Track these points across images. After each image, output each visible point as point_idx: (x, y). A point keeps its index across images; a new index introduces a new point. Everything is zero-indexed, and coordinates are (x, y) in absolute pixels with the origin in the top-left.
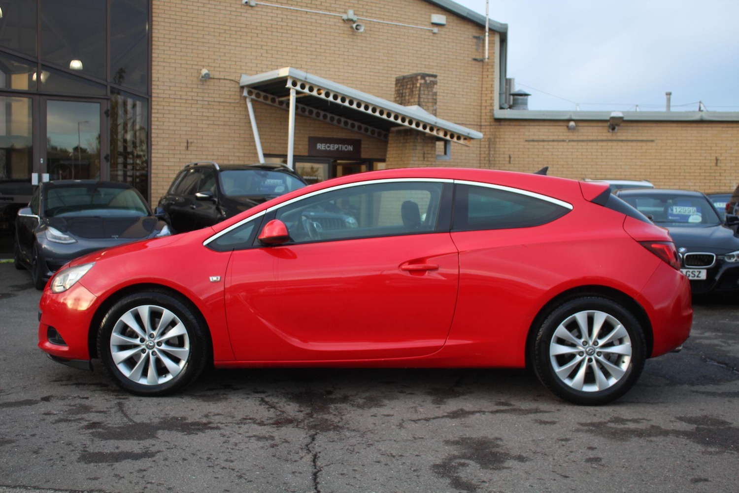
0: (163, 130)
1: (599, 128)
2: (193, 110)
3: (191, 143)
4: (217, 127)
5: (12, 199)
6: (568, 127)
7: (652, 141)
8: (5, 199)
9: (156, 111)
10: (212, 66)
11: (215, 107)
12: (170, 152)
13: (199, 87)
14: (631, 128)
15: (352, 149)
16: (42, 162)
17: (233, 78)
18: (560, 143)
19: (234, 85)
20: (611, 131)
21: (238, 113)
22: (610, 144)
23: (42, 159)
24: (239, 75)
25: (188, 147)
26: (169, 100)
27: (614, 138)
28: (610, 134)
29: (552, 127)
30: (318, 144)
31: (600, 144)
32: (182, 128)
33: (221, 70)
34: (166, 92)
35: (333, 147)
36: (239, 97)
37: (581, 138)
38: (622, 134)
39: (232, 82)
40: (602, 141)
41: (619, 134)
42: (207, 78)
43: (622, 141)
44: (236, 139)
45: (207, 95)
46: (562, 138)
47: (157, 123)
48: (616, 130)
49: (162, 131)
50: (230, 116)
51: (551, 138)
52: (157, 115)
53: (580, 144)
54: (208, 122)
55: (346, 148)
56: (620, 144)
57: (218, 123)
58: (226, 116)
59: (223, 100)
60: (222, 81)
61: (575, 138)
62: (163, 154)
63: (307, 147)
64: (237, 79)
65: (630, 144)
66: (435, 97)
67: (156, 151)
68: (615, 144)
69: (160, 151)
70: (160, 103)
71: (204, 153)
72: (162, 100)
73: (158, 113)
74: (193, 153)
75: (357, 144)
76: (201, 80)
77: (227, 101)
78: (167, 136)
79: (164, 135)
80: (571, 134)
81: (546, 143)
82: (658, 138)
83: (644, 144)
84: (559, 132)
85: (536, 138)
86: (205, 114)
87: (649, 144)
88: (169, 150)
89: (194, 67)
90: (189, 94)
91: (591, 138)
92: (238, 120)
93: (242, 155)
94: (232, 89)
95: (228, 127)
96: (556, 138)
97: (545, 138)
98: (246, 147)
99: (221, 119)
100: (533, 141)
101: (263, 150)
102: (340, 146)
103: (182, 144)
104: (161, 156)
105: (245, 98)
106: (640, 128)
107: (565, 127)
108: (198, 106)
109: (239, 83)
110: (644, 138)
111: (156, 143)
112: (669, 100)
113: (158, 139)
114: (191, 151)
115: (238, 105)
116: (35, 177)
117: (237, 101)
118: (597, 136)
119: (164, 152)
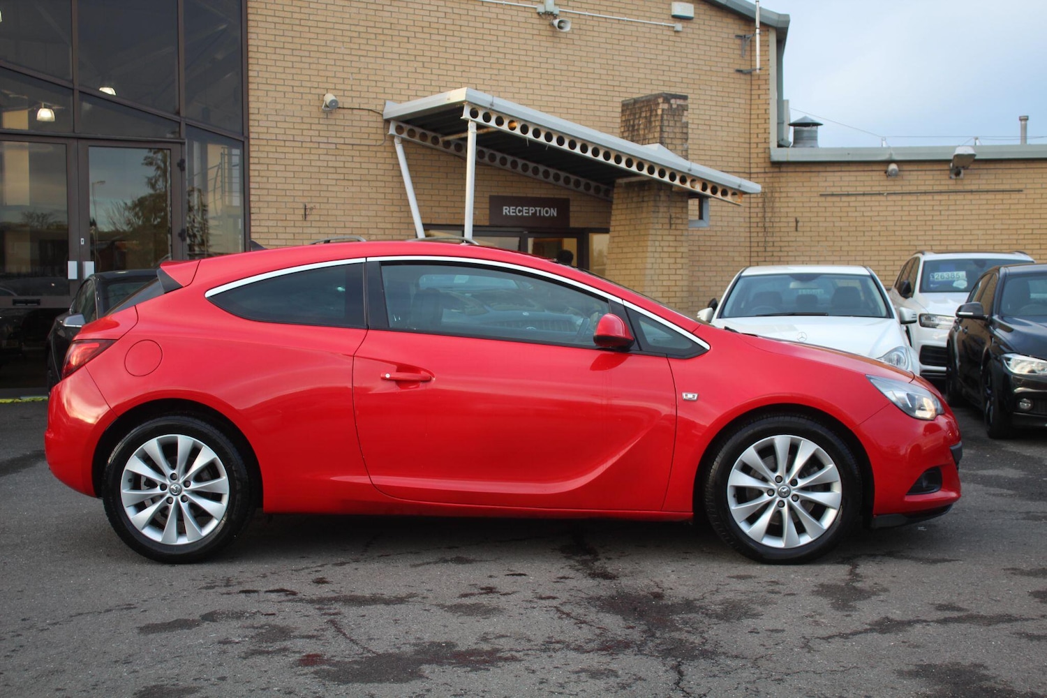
0: (268, 189)
1: (934, 172)
2: (312, 157)
3: (311, 209)
4: (350, 183)
5: (38, 302)
6: (886, 172)
7: (1020, 191)
8: (26, 302)
9: (256, 161)
10: (340, 90)
11: (345, 153)
12: (280, 224)
13: (321, 121)
14: (985, 171)
15: (555, 215)
16: (82, 243)
17: (373, 108)
18: (874, 198)
19: (374, 119)
20: (953, 177)
21: (382, 161)
22: (952, 197)
23: (82, 239)
24: (382, 102)
25: (305, 215)
26: (276, 143)
27: (960, 188)
28: (952, 182)
29: (862, 173)
30: (504, 208)
31: (937, 197)
32: (297, 187)
33: (353, 94)
34: (271, 130)
35: (527, 211)
36: (383, 137)
37: (906, 189)
38: (970, 181)
39: (371, 112)
40: (941, 192)
41: (966, 182)
42: (333, 108)
43: (971, 192)
44: (379, 202)
45: (333, 134)
46: (876, 189)
47: (258, 179)
48: (962, 175)
49: (265, 192)
50: (371, 166)
51: (861, 190)
52: (258, 167)
53: (906, 197)
54: (335, 176)
55: (547, 212)
56: (969, 196)
57: (352, 177)
58: (364, 165)
59: (358, 142)
60: (355, 112)
61: (898, 189)
62: (268, 227)
63: (487, 212)
64: (379, 108)
65: (984, 196)
66: (685, 131)
67: (257, 223)
68: (960, 197)
69: (263, 223)
70: (261, 148)
71: (331, 224)
72: (264, 142)
73: (259, 164)
74: (314, 224)
75: (563, 206)
76: (324, 112)
77: (363, 142)
78: (274, 199)
79: (270, 198)
80: (892, 183)
81: (853, 198)
82: (1029, 186)
83: (1006, 196)
84: (873, 181)
85: (836, 190)
86: (331, 164)
87: (1014, 196)
88: (277, 220)
89: (313, 91)
90: (305, 132)
91: (923, 188)
92: (381, 172)
93: (389, 226)
94: (371, 125)
95: (366, 183)
96: (868, 189)
97: (851, 190)
98: (395, 214)
99: (355, 171)
100: (832, 195)
101: (422, 218)
102: (538, 209)
103: (296, 211)
104: (266, 230)
105: (392, 137)
106: (1000, 171)
107: (883, 173)
108: (320, 151)
109: (382, 115)
110: (1007, 187)
111: (257, 211)
112: (1024, 129)
113: (261, 205)
114: (311, 221)
115: (382, 149)
116: (72, 267)
117: (379, 143)
118: (933, 185)
119: (270, 223)
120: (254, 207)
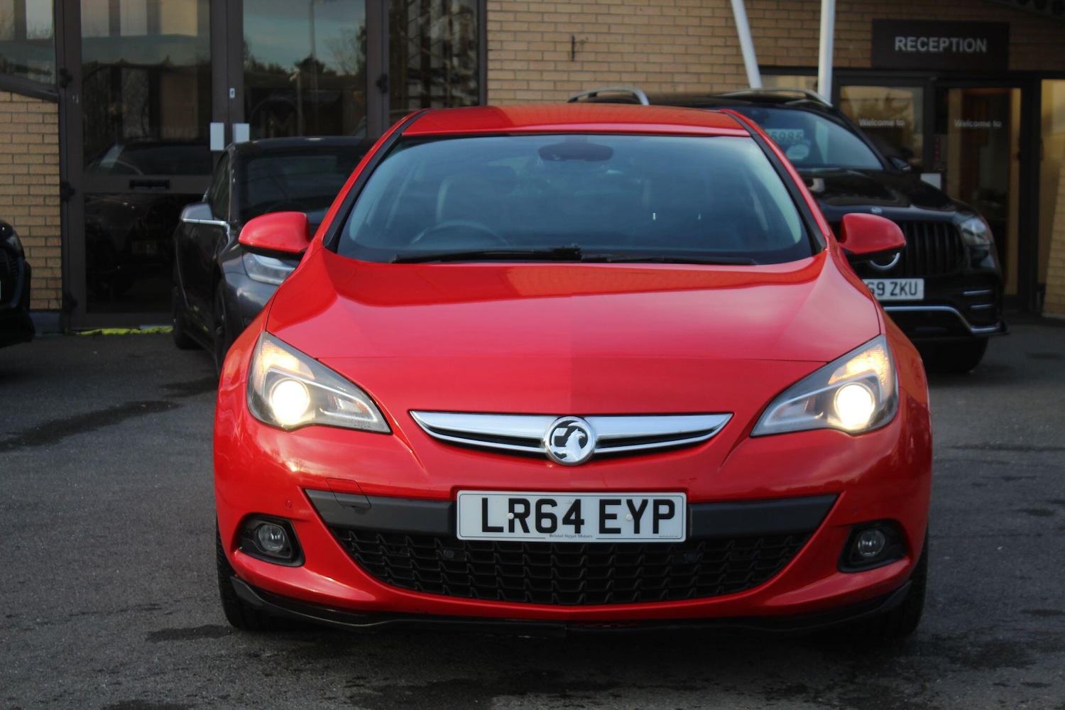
0: (516, 12)
3: (582, 43)
4: (646, 2)
5: (166, 185)
8: (150, 184)
12: (533, 66)
15: (984, 49)
16: (232, 96)
23: (232, 90)
25: (573, 52)
30: (897, 39)
32: (560, 8)
35: (936, 45)
44: (691, 31)
49: (510, 17)
55: (970, 46)
62: (514, 71)
63: (869, 45)
67: (498, 65)
69: (507, 65)
71: (614, 67)
74: (586, 67)
75: (997, 35)
78: (525, 27)
79: (517, 27)
88: (528, 61)
93: (707, 69)
95: (670, 2)
98: (716, 51)
101: (758, 56)
102: (954, 40)
103: (559, 47)
104: (510, 76)
111: (498, 46)
113: (504, 36)
114: (583, 62)
116: (217, 132)
119: (517, 66)
120: (493, 41)
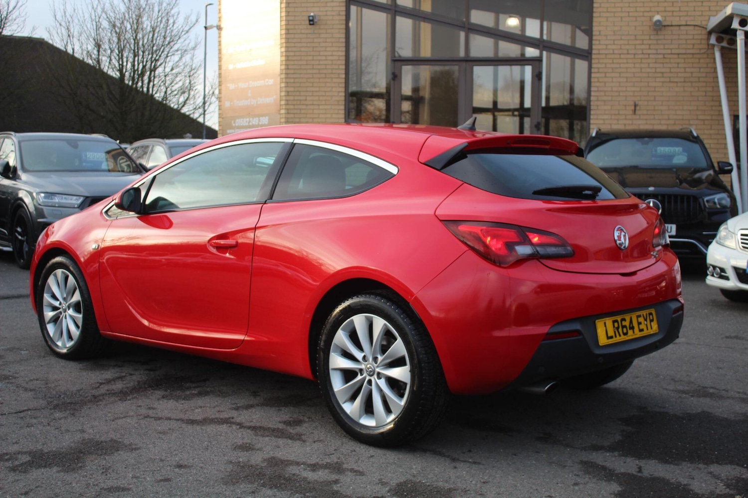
0: (605, 91)
2: (643, 65)
3: (640, 105)
4: (675, 84)
9: (596, 70)
10: (669, 11)
11: (672, 61)
12: (615, 116)
13: (652, 37)
17: (698, 23)
19: (699, 32)
21: (705, 66)
24: (707, 18)
25: (635, 110)
26: (613, 56)
32: (628, 89)
33: (681, 14)
34: (609, 47)
36: (706, 46)
39: (696, 28)
42: (659, 27)
44: (700, 98)
45: (662, 47)
47: (598, 84)
49: (602, 94)
50: (692, 70)
52: (598, 75)
54: (662, 80)
57: (676, 80)
58: (687, 70)
59: (683, 51)
60: (682, 28)
62: (604, 120)
64: (704, 23)
67: (595, 117)
69: (599, 117)
70: (601, 61)
71: (656, 117)
72: (603, 56)
73: (598, 72)
74: (642, 117)
76: (655, 30)
77: (688, 51)
78: (610, 98)
79: (605, 98)
86: (658, 70)
88: (611, 115)
89: (646, 14)
90: (638, 47)
92: (704, 75)
93: (709, 117)
94: (696, 37)
95: (689, 84)
98: (714, 108)
99: (680, 75)
103: (627, 108)
104: (602, 122)
105: (713, 45)
108: (649, 61)
109: (706, 29)
111: (596, 108)
113: (599, 103)
114: (640, 115)
115: (705, 56)
117: (703, 51)
119: (606, 117)
120: (593, 105)
